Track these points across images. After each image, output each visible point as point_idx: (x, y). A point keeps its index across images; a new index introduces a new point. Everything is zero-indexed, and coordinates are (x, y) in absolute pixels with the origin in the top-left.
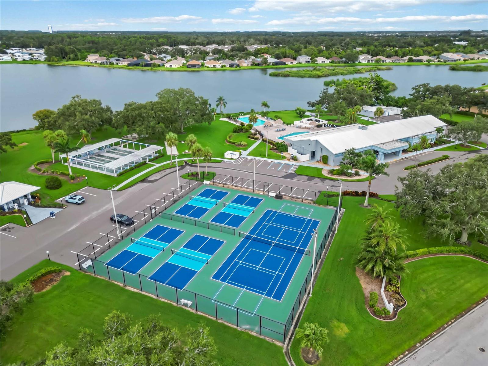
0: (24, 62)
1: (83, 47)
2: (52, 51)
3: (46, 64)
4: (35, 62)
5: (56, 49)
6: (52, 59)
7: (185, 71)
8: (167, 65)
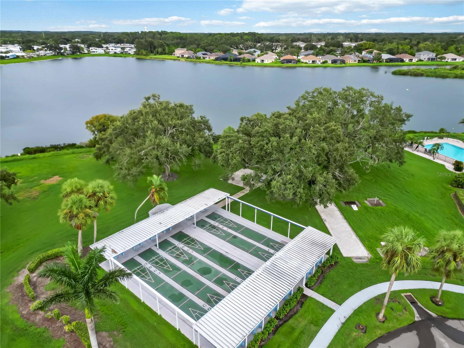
0: (115, 55)
1: (171, 42)
2: (142, 44)
3: (134, 58)
4: (124, 56)
5: (145, 42)
6: (140, 52)
7: (279, 67)
8: (258, 60)
